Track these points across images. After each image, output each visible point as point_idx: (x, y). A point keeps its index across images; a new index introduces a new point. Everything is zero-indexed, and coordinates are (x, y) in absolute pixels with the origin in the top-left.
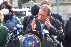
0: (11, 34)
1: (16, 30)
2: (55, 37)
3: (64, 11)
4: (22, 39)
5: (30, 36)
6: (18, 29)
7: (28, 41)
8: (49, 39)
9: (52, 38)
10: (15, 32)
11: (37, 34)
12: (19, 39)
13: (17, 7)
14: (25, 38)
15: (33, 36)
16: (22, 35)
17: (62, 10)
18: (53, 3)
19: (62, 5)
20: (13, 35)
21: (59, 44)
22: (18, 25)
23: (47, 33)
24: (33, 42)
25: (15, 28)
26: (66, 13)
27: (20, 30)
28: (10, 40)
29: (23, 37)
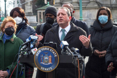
0: (24, 47)
1: (29, 42)
3: (88, 17)
5: (46, 49)
6: (32, 40)
7: (44, 55)
10: (28, 45)
11: (54, 46)
12: (33, 53)
13: (30, 13)
14: (40, 51)
15: (49, 49)
16: (36, 48)
17: (86, 15)
18: (75, 7)
19: (86, 9)
20: (25, 48)
21: (81, 58)
22: (31, 36)
23: (66, 46)
24: (50, 56)
25: (28, 40)
26: (90, 19)
27: (34, 42)
28: (22, 55)
29: (37, 51)
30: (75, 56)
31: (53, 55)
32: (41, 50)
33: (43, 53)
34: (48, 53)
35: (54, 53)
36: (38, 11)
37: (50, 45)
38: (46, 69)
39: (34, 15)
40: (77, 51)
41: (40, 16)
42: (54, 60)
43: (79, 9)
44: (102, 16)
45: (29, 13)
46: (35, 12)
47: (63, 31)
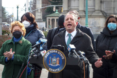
0: (34, 49)
1: (39, 45)
2: (83, 53)
3: (93, 24)
4: (45, 55)
5: (54, 51)
6: (42, 43)
7: (52, 57)
8: (76, 56)
9: (79, 54)
10: (38, 47)
11: (62, 49)
12: (43, 55)
13: (40, 19)
14: (48, 53)
15: (58, 52)
16: (45, 51)
17: (91, 23)
18: (81, 15)
19: (91, 17)
20: (35, 50)
21: (87, 61)
22: (41, 39)
23: (73, 49)
24: (58, 58)
25: (38, 43)
26: (95, 26)
27: (43, 45)
28: (32, 56)
29: (46, 53)
30: (81, 59)
31: (60, 57)
32: (50, 52)
33: (51, 55)
34: (57, 55)
35: (61, 55)
36: (48, 18)
37: (58, 48)
38: (53, 70)
39: (44, 21)
40: (83, 54)
41: (49, 22)
42: (62, 62)
43: (85, 17)
44: (111, 23)
45: (38, 19)
46: (44, 19)
47: (70, 35)
